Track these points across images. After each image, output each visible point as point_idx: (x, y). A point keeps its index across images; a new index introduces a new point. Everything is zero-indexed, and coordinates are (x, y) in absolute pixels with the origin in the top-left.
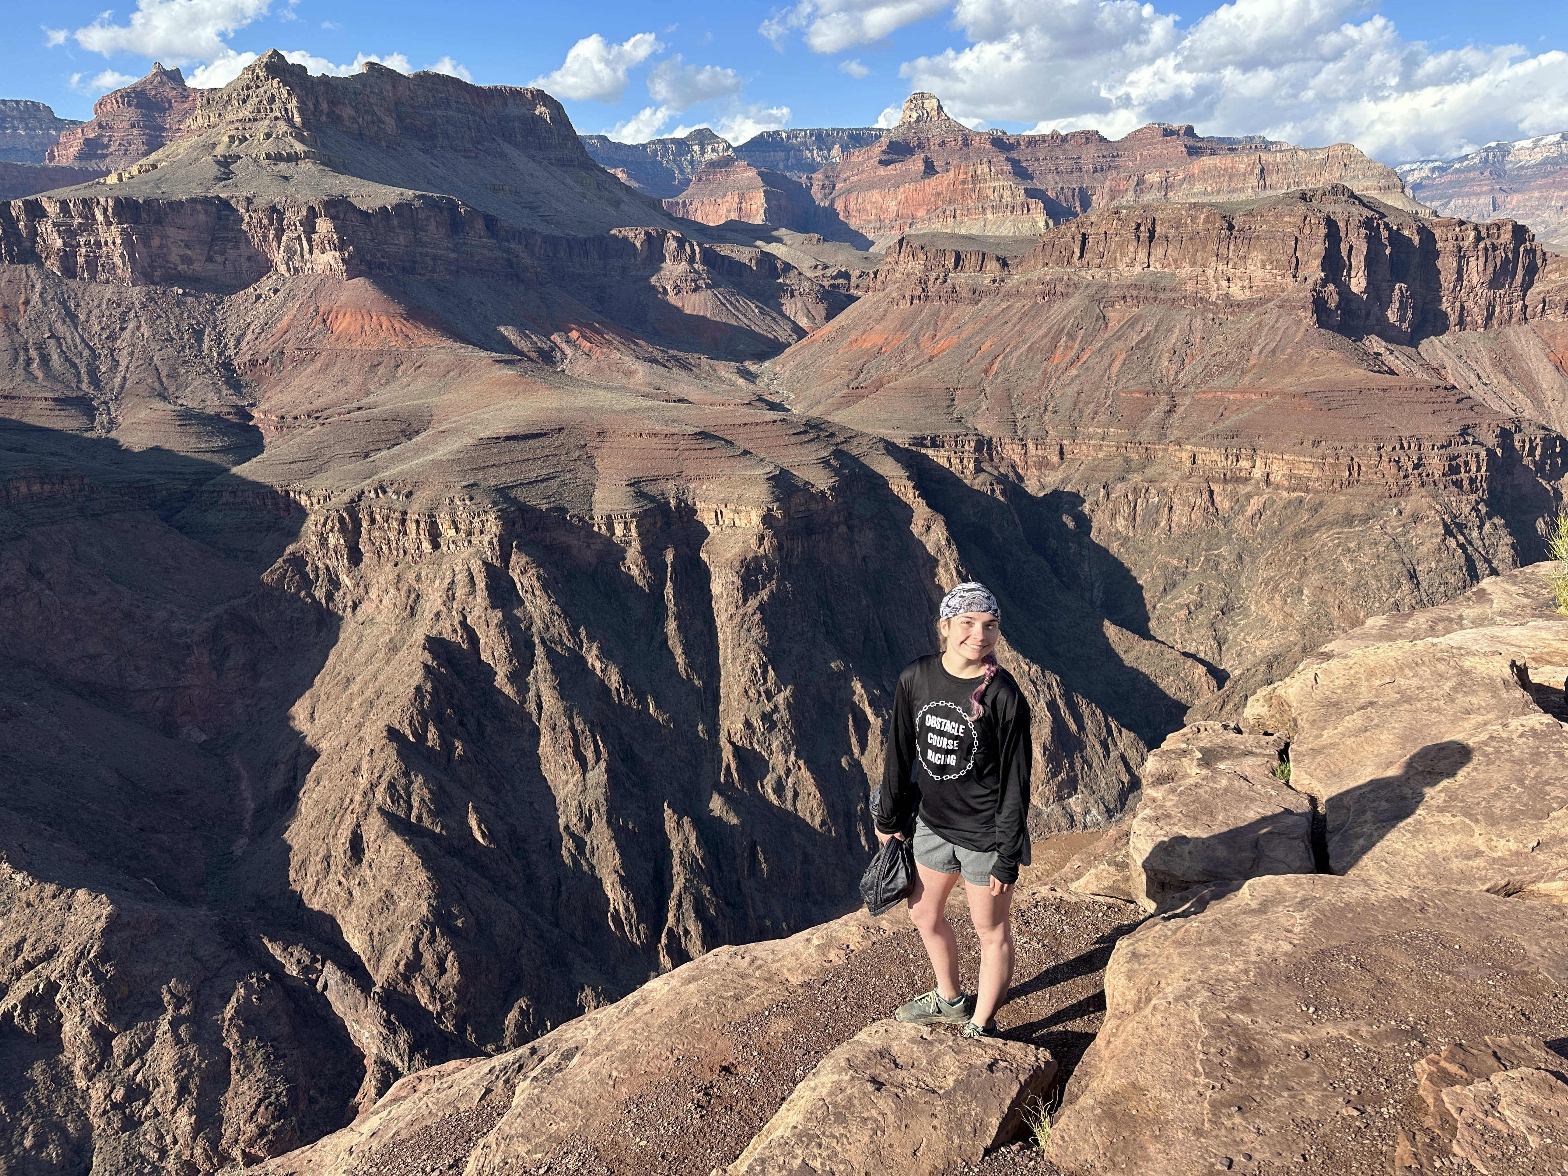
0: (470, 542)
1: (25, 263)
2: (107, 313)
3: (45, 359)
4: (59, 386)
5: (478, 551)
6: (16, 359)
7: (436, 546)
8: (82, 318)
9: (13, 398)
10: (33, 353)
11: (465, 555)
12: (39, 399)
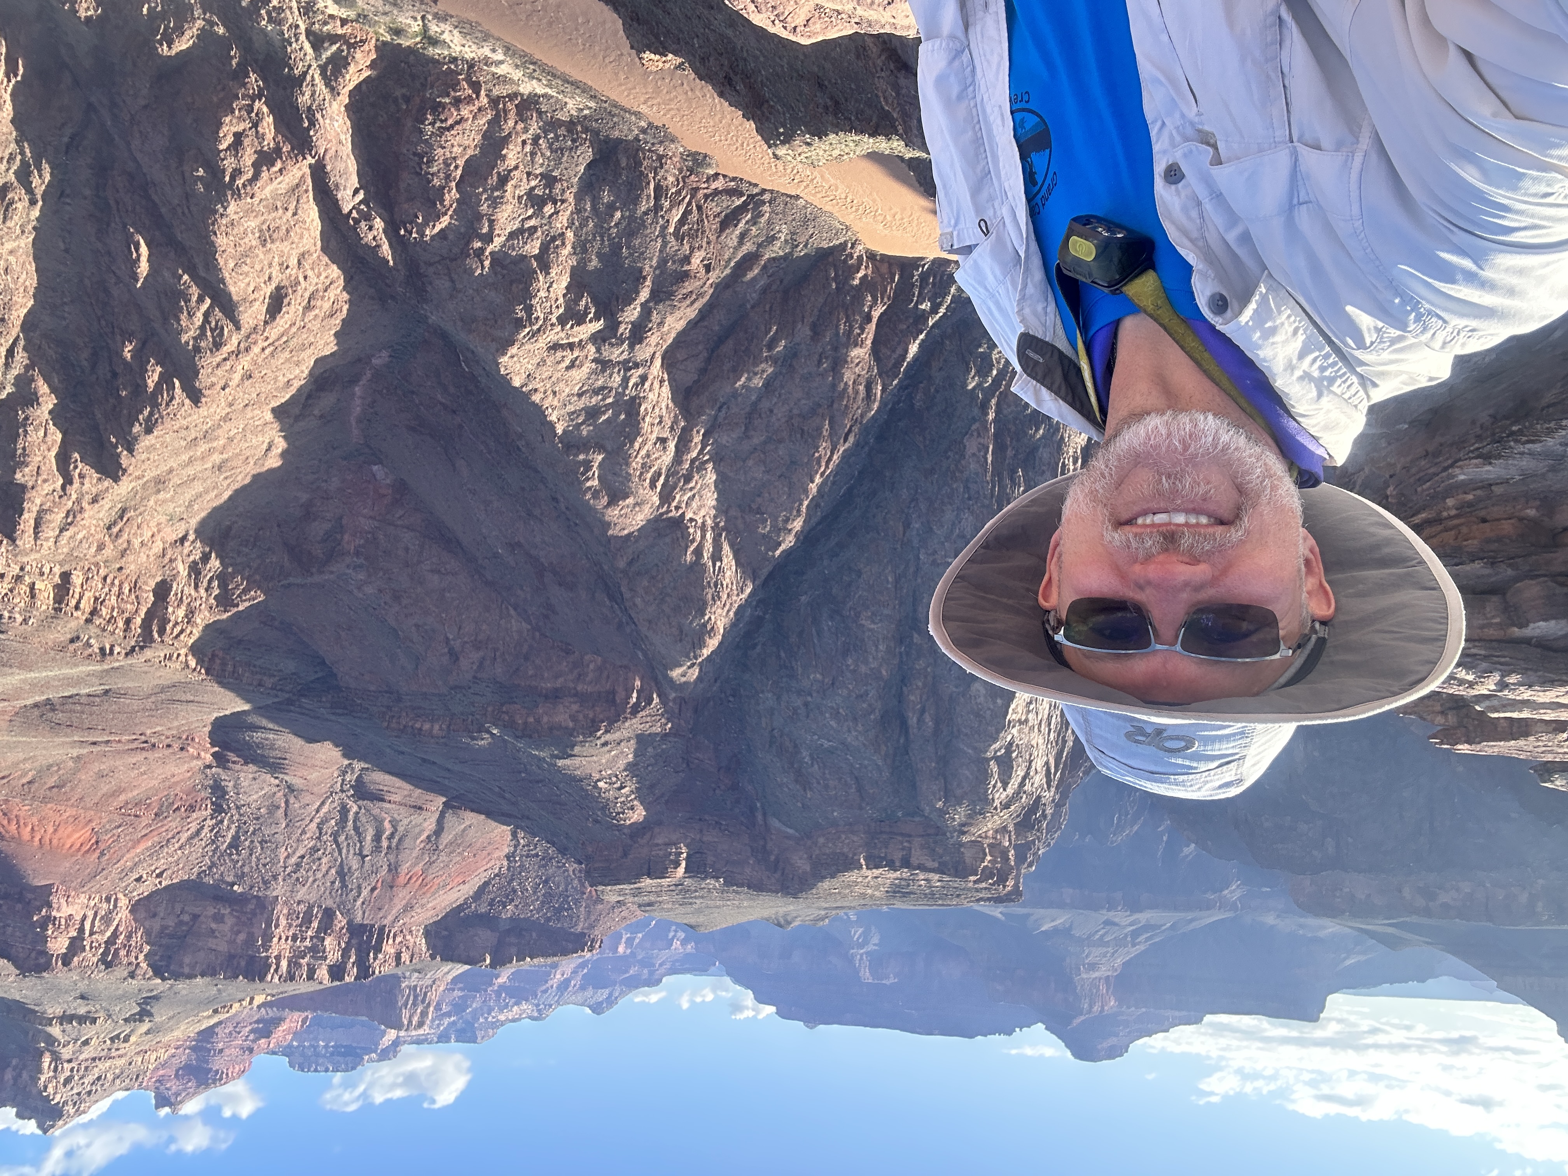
0: (22, 569)
1: (362, 925)
2: (310, 873)
3: (377, 838)
4: (376, 811)
5: (15, 556)
6: (400, 840)
7: (66, 577)
8: (333, 871)
9: (415, 807)
10: (385, 844)
11: (33, 556)
12: (395, 803)
